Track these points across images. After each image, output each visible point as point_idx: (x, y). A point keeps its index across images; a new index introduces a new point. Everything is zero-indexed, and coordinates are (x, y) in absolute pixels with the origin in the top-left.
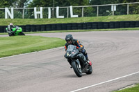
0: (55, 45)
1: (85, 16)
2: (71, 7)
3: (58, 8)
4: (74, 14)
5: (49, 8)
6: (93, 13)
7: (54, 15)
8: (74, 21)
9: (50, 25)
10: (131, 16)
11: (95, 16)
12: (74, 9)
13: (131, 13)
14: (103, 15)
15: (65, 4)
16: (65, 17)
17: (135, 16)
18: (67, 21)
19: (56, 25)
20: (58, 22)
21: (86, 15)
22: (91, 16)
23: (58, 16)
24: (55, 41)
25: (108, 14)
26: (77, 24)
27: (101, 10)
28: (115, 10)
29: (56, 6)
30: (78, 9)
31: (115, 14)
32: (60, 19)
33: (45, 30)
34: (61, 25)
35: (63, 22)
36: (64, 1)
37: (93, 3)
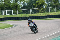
0: (6, 27)
3: (7, 11)
4: (14, 13)
5: (3, 11)
6: (22, 13)
7: (5, 14)
8: (14, 16)
9: (4, 18)
10: (38, 14)
11: (23, 14)
12: (14, 11)
13: (38, 12)
14: (27, 14)
16: (10, 14)
18: (11, 16)
19: (6, 18)
20: (7, 17)
21: (19, 13)
24: (6, 25)
25: (28, 13)
27: (25, 11)
28: (31, 11)
29: (6, 10)
30: (16, 11)
31: (31, 13)
32: (8, 15)
34: (8, 18)
35: (9, 17)
36: (10, 8)
37: (22, 8)
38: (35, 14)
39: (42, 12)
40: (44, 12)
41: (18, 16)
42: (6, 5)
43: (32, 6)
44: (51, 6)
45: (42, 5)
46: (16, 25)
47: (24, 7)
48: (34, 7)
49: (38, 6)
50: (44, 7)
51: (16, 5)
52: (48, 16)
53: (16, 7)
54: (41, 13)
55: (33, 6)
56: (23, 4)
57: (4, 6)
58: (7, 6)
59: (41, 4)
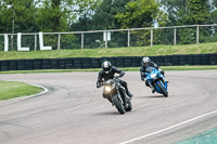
0: (14, 94)
1: (62, 48)
2: (41, 34)
3: (19, 35)
4: (45, 45)
5: (6, 35)
6: (76, 44)
7: (13, 47)
8: (46, 56)
9: (8, 62)
10: (133, 48)
11: (79, 48)
12: (45, 36)
13: (133, 45)
14: (91, 47)
15: (31, 28)
16: (32, 49)
17: (139, 49)
18: (35, 55)
19: (16, 61)
20: (19, 57)
21: (64, 46)
22: (71, 48)
23: (19, 48)
24: (15, 86)
25: (98, 45)
26: (50, 60)
27: (88, 39)
28: (109, 39)
29: (16, 31)
30: (52, 37)
31: (109, 46)
32: (23, 52)
34: (24, 61)
35: (28, 57)
36: (30, 25)
37: (75, 27)
38: (123, 48)
39: (149, 44)
40: (154, 43)
41: (58, 57)
42: (19, 14)
43: (110, 20)
44: (181, 22)
45: (147, 19)
46: (52, 89)
47: (84, 24)
48: (118, 25)
49: (134, 21)
50: (156, 26)
51: (53, 15)
52: (167, 57)
53: (53, 22)
54: (145, 48)
55: (116, 19)
56: (81, 11)
57: (12, 19)
58: (21, 19)
59: (145, 14)
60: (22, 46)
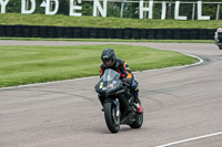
0: (169, 63)
4: (203, 15)
7: (170, 15)
8: (203, 26)
9: (164, 31)
12: (204, 5)
16: (189, 18)
18: (192, 25)
19: (173, 30)
20: (176, 26)
24: (170, 55)
30: (211, 6)
32: (180, 21)
33: (156, 38)
34: (181, 30)
35: (184, 27)
46: (207, 60)
60: (180, 15)
